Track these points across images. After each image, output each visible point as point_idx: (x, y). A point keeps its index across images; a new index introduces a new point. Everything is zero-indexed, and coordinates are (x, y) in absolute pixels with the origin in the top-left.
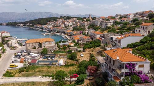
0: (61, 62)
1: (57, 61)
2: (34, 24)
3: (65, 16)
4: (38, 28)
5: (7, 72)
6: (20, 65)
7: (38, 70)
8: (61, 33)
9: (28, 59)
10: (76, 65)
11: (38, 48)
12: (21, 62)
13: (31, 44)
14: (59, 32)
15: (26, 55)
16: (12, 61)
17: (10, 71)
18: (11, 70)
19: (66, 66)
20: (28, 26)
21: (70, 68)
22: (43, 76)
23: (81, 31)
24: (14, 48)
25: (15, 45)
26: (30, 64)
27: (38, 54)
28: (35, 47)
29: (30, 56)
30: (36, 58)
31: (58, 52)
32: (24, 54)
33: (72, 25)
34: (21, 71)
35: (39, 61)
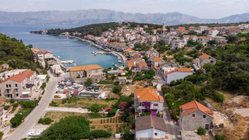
0: (103, 95)
1: (98, 94)
2: (84, 33)
3: (129, 23)
4: (89, 40)
5: (53, 102)
6: (63, 96)
7: (79, 102)
8: (118, 52)
9: (71, 90)
10: (116, 99)
11: (83, 77)
12: (64, 93)
13: (75, 73)
14: (116, 50)
15: (69, 85)
16: (56, 91)
17: (54, 101)
18: (56, 100)
19: (107, 100)
20: (76, 35)
21: (109, 102)
22: (83, 108)
23: (143, 52)
24: (58, 75)
25: (59, 72)
26: (72, 95)
27: (82, 84)
28: (79, 76)
29: (73, 86)
30: (79, 90)
31: (104, 82)
32: (68, 83)
33: (135, 40)
34: (64, 101)
35: (81, 93)
